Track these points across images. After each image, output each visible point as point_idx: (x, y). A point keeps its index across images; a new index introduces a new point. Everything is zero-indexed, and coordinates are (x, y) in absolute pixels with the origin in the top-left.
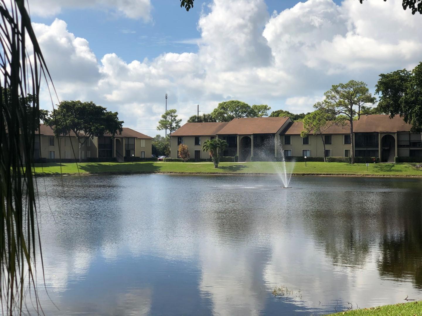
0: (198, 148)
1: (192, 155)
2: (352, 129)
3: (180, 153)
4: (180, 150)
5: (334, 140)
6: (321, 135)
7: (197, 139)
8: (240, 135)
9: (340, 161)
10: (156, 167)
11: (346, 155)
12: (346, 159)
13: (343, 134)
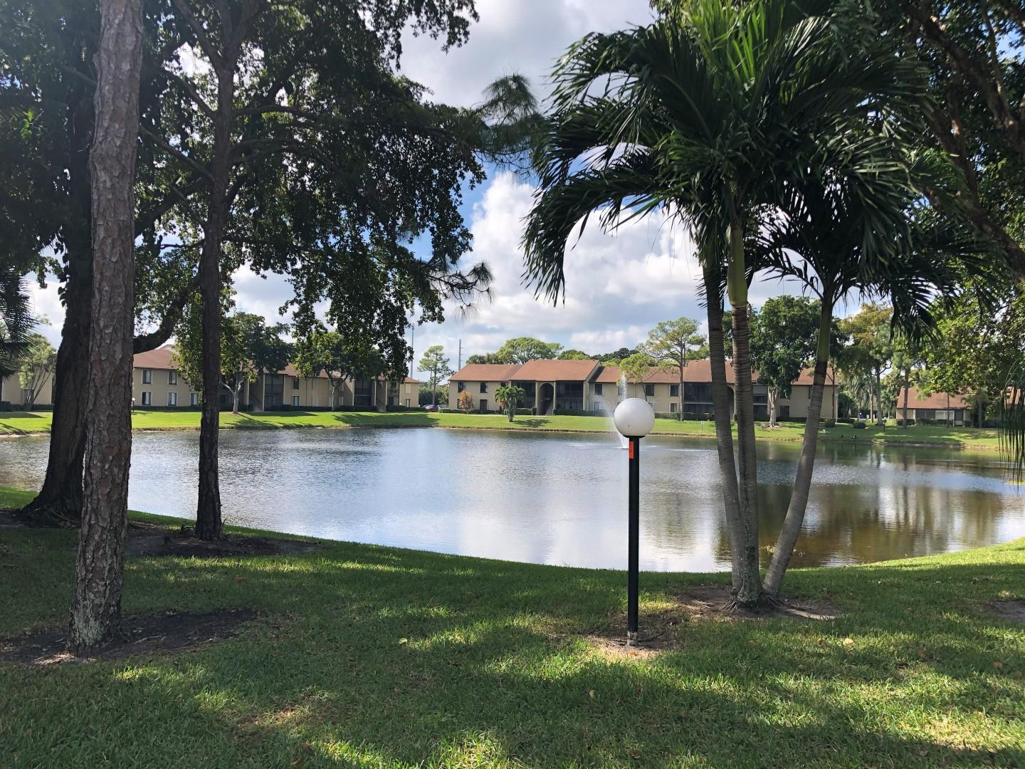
0: (483, 396)
1: (477, 405)
2: (682, 378)
3: (461, 402)
4: (461, 398)
5: (657, 390)
6: (641, 383)
7: (483, 386)
8: (539, 382)
9: (665, 417)
10: (433, 420)
11: (672, 410)
12: (673, 415)
13: (669, 384)
